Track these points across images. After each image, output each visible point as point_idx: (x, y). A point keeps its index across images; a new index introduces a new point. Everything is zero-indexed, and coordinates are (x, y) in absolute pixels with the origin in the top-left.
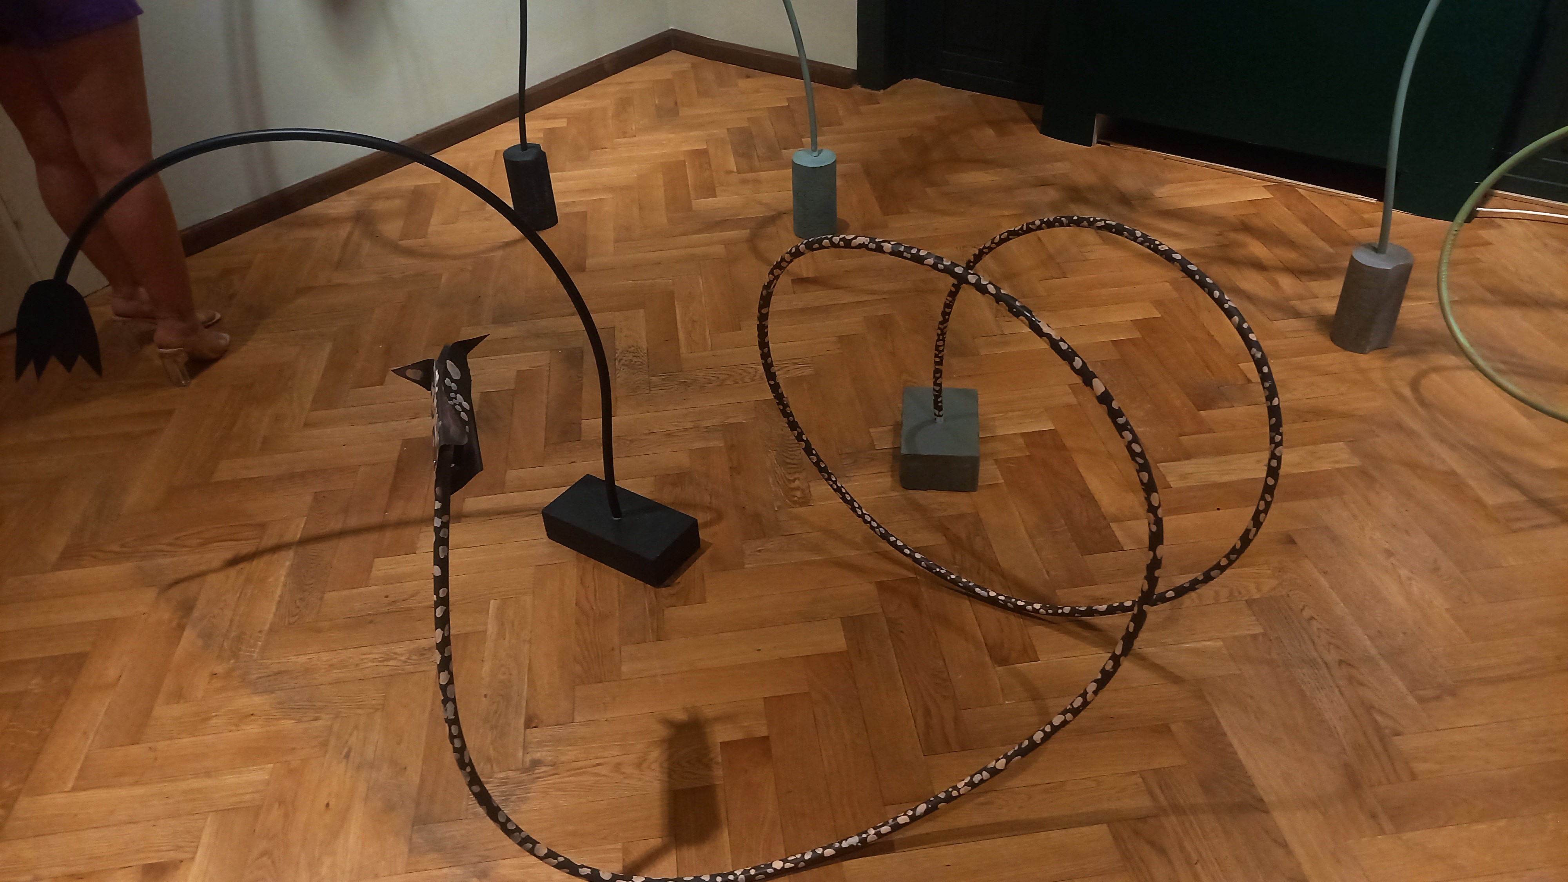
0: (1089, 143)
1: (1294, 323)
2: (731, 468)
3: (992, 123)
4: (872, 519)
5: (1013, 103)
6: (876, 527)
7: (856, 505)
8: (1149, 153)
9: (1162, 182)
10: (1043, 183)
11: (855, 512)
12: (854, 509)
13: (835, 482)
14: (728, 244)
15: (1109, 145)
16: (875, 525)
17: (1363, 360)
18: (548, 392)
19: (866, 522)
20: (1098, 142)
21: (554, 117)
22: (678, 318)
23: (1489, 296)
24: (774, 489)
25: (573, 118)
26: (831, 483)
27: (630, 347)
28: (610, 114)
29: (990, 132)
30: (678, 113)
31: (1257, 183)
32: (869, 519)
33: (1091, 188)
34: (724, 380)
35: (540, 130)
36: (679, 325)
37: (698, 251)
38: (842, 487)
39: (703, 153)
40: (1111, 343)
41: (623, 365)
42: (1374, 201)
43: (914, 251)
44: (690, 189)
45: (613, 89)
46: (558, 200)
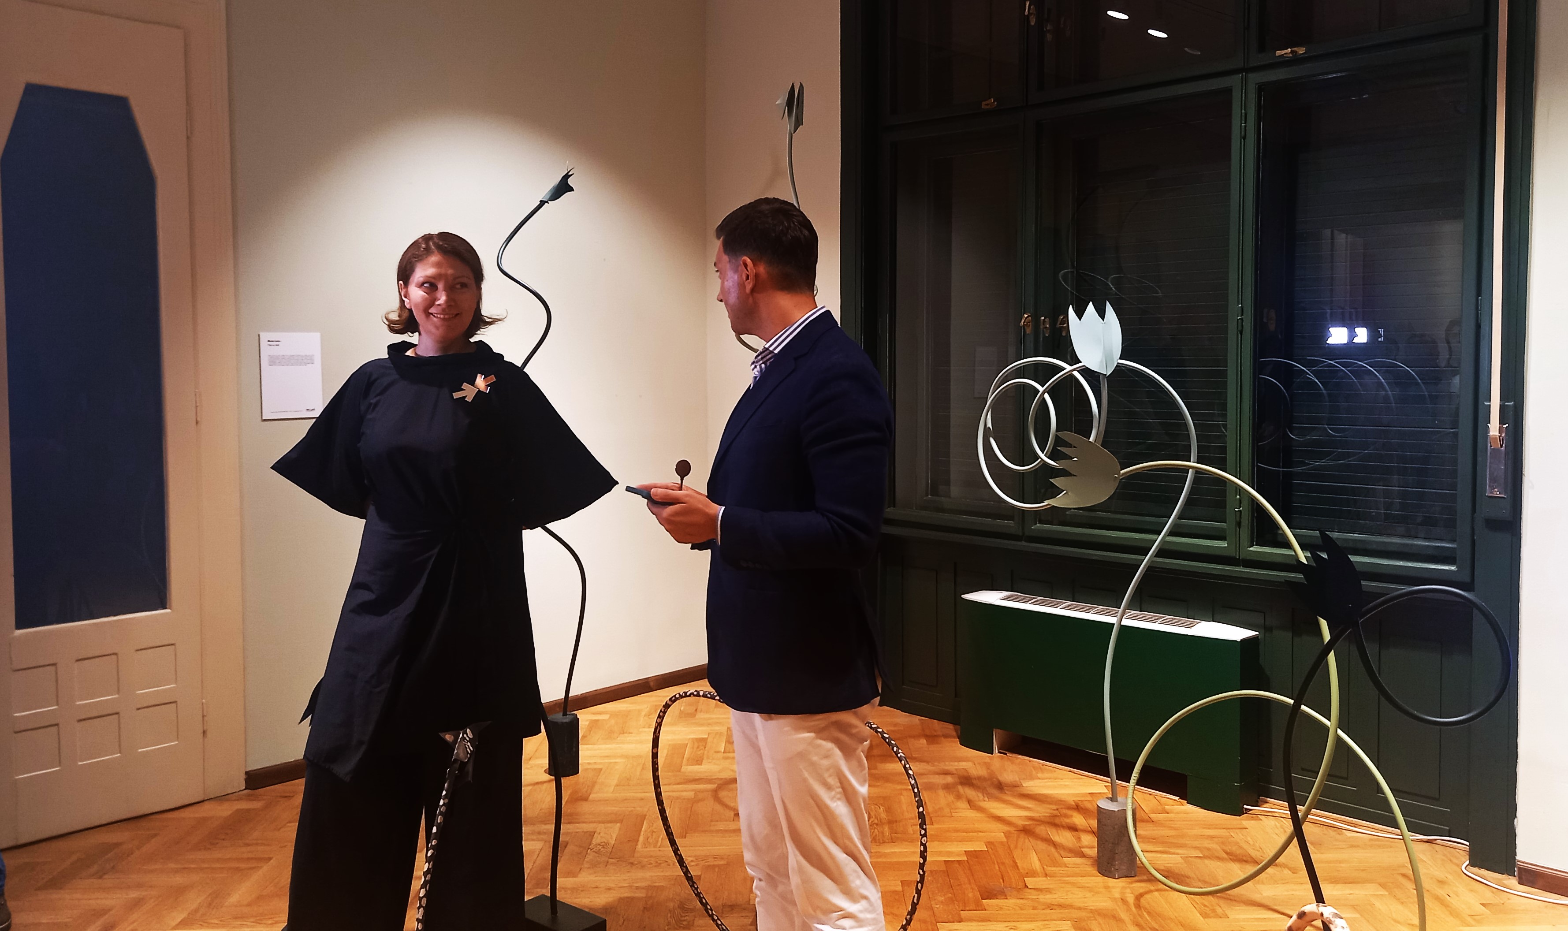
0: (991, 752)
1: (1078, 860)
2: (644, 908)
3: (927, 737)
4: (718, 919)
5: (951, 726)
6: (720, 925)
7: (709, 907)
8: (1032, 761)
9: (1031, 778)
10: (946, 773)
11: (708, 912)
12: (706, 910)
13: (696, 889)
14: (697, 792)
15: (1006, 754)
16: (720, 923)
17: (1111, 882)
18: (534, 863)
19: (714, 920)
20: (999, 752)
21: (600, 713)
22: (643, 829)
23: (1225, 856)
24: (669, 919)
25: (613, 715)
26: (694, 889)
27: (602, 843)
28: (643, 713)
29: (924, 741)
30: (695, 715)
31: (1101, 783)
32: (716, 918)
33: (979, 778)
34: (660, 864)
35: (587, 720)
36: (642, 833)
37: (674, 794)
38: (701, 893)
39: (704, 740)
40: (943, 863)
41: (594, 852)
42: (1177, 798)
43: (712, 694)
44: (684, 759)
45: (654, 699)
46: (581, 761)
